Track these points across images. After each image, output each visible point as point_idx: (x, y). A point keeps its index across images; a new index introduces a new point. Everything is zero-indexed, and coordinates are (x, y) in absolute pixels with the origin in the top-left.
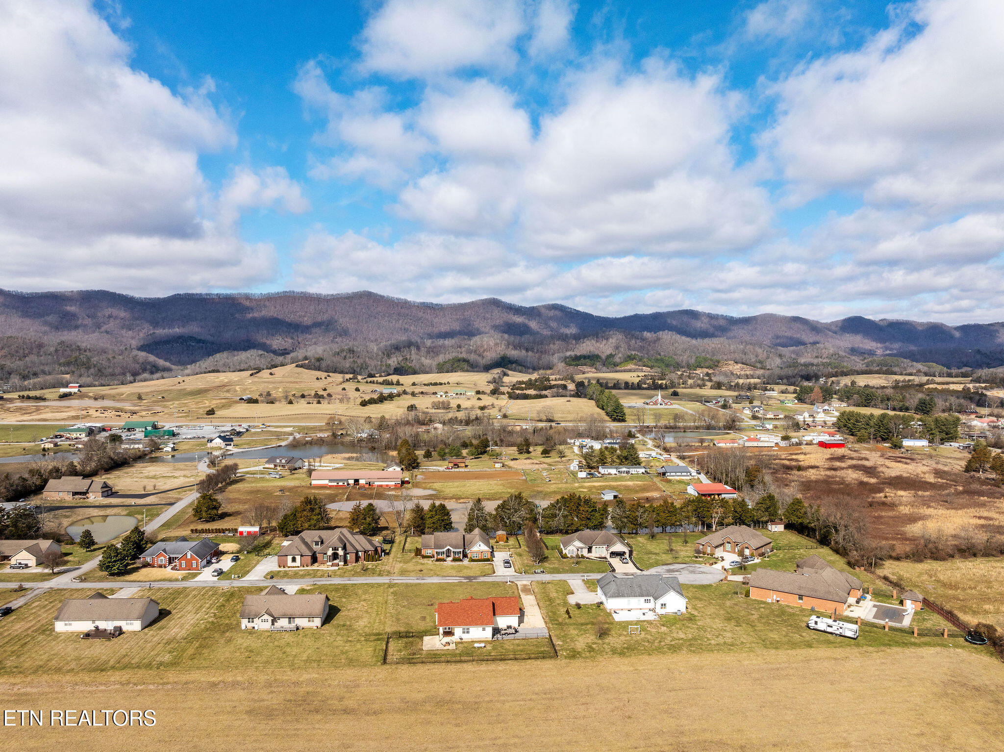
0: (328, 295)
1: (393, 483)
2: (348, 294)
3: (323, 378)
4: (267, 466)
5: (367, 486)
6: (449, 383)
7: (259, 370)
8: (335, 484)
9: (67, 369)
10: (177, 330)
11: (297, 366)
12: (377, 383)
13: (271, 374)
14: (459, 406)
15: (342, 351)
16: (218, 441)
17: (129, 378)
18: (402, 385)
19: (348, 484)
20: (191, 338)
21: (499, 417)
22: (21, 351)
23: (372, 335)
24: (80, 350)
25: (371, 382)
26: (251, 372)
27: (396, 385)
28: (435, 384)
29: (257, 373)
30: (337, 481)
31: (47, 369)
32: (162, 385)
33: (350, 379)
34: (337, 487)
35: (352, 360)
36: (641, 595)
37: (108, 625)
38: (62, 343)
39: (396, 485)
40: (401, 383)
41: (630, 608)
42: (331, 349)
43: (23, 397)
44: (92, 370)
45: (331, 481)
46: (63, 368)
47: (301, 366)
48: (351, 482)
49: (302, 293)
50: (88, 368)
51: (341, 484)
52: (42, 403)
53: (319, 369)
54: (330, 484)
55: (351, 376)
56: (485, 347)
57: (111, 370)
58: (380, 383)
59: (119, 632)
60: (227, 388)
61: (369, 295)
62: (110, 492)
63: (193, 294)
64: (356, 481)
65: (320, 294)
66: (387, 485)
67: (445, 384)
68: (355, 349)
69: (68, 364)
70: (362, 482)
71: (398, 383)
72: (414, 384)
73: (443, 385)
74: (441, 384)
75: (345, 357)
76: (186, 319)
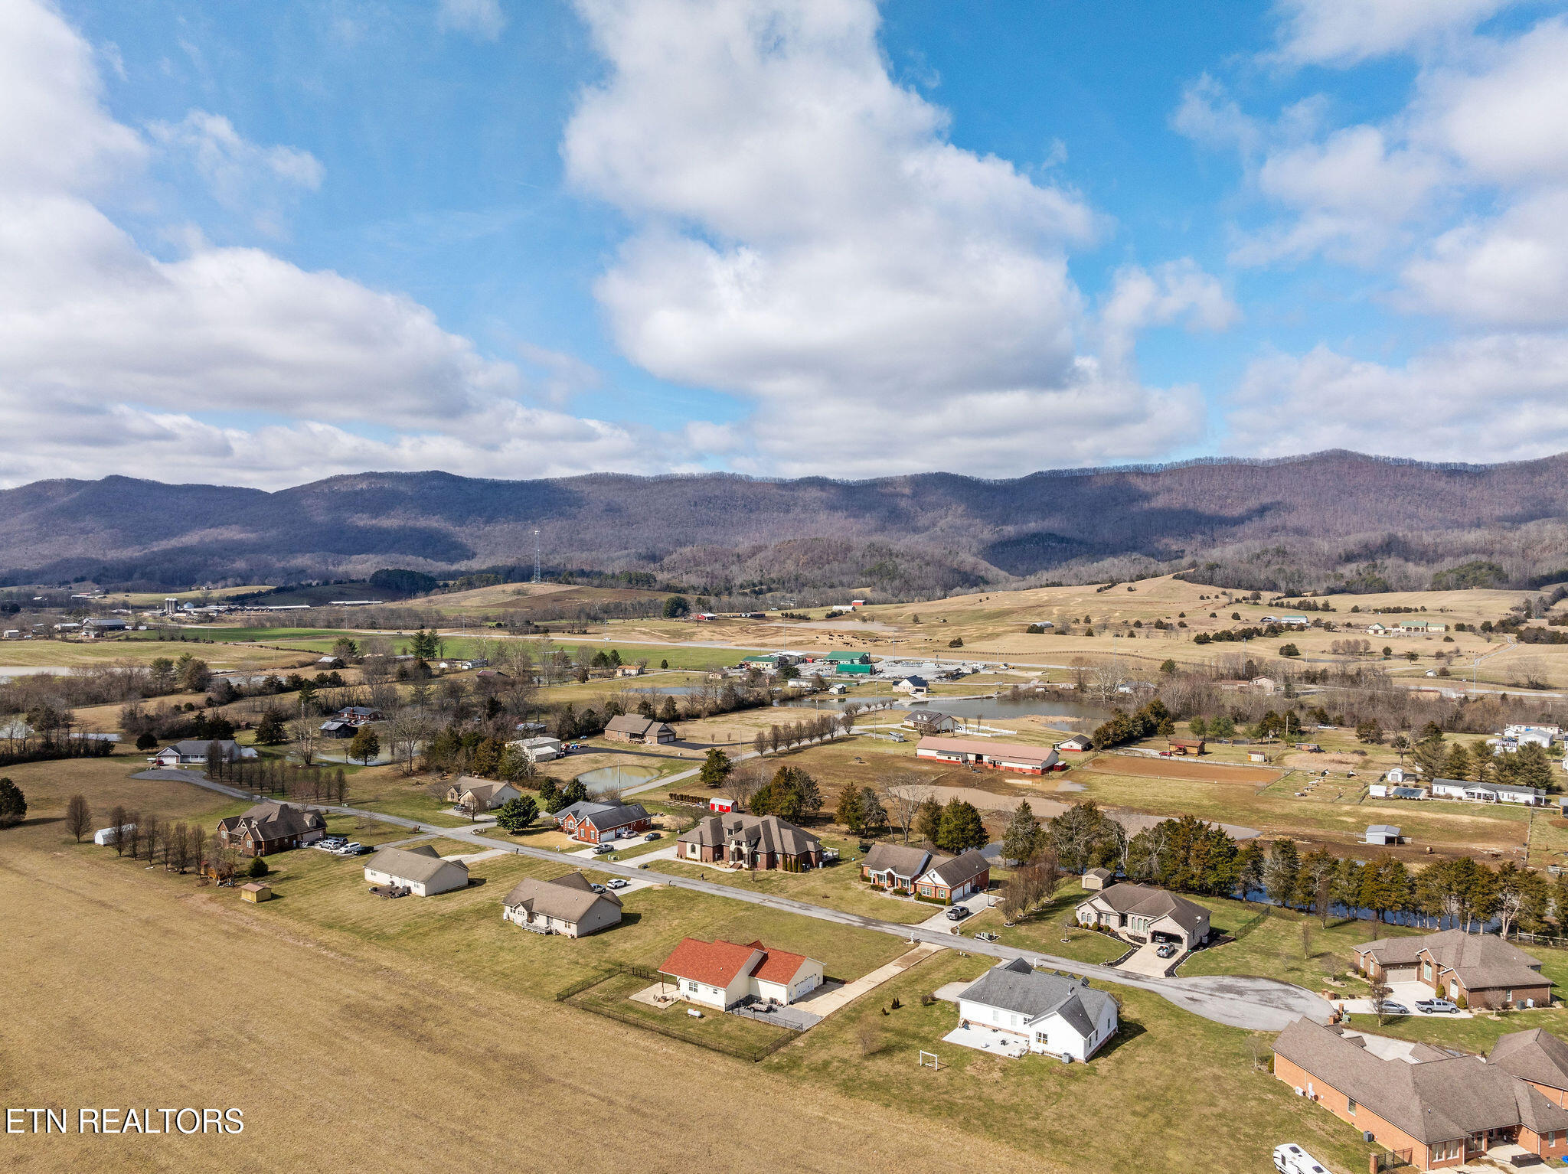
0: (1269, 461)
1: (1030, 767)
2: (1304, 456)
3: (1212, 597)
4: (906, 723)
5: (991, 767)
6: (1424, 609)
7: (1113, 583)
8: (946, 758)
9: (868, 579)
10: (1032, 526)
11: (1174, 578)
12: (1288, 606)
13: (1130, 589)
14: (1387, 651)
15: (1266, 552)
16: (906, 683)
17: (939, 593)
18: (1334, 610)
19: (966, 761)
20: (1051, 536)
21: (1431, 674)
22: (825, 557)
23: (1342, 524)
24: (891, 554)
25: (1277, 605)
26: (1098, 586)
27: (1323, 610)
28: (1397, 610)
29: (1110, 587)
30: (949, 753)
31: (845, 579)
32: (958, 603)
33: (1244, 598)
34: (948, 763)
35: (1278, 567)
36: (1018, 1008)
37: (400, 883)
38: (872, 544)
39: (1033, 770)
40: (1332, 606)
41: (997, 1025)
42: (1248, 549)
43: (787, 615)
44: (897, 583)
45: (940, 752)
46: (864, 579)
47: (1182, 578)
48: (972, 758)
49: (1225, 459)
50: (893, 579)
51: (953, 759)
52: (803, 625)
53: (1210, 582)
54: (939, 757)
55: (1248, 594)
56: (1547, 541)
57: (920, 582)
58: (1294, 607)
59: (407, 891)
60: (1040, 610)
61: (1341, 457)
62: (671, 738)
63: (1060, 472)
64: (979, 757)
65: (1256, 460)
66: (1020, 769)
67: (1416, 610)
68: (1288, 548)
69: (871, 573)
70: (986, 759)
71: (1326, 608)
72: (1355, 610)
73: (1413, 613)
74: (1408, 610)
75: (1269, 562)
76: (1048, 509)
